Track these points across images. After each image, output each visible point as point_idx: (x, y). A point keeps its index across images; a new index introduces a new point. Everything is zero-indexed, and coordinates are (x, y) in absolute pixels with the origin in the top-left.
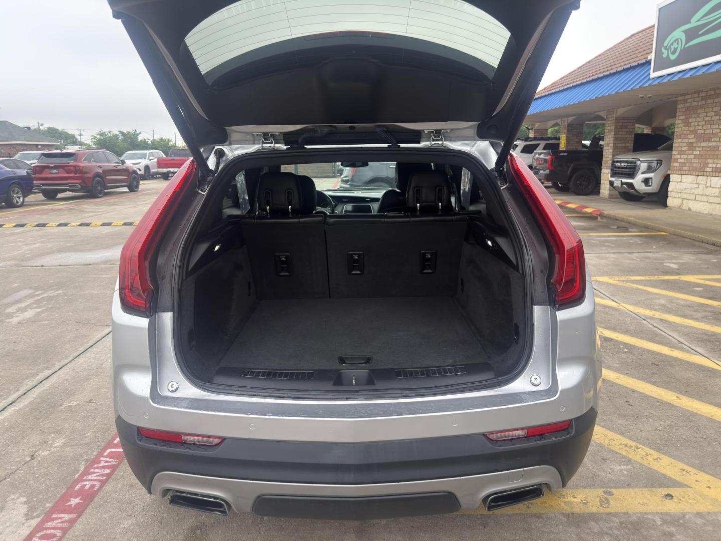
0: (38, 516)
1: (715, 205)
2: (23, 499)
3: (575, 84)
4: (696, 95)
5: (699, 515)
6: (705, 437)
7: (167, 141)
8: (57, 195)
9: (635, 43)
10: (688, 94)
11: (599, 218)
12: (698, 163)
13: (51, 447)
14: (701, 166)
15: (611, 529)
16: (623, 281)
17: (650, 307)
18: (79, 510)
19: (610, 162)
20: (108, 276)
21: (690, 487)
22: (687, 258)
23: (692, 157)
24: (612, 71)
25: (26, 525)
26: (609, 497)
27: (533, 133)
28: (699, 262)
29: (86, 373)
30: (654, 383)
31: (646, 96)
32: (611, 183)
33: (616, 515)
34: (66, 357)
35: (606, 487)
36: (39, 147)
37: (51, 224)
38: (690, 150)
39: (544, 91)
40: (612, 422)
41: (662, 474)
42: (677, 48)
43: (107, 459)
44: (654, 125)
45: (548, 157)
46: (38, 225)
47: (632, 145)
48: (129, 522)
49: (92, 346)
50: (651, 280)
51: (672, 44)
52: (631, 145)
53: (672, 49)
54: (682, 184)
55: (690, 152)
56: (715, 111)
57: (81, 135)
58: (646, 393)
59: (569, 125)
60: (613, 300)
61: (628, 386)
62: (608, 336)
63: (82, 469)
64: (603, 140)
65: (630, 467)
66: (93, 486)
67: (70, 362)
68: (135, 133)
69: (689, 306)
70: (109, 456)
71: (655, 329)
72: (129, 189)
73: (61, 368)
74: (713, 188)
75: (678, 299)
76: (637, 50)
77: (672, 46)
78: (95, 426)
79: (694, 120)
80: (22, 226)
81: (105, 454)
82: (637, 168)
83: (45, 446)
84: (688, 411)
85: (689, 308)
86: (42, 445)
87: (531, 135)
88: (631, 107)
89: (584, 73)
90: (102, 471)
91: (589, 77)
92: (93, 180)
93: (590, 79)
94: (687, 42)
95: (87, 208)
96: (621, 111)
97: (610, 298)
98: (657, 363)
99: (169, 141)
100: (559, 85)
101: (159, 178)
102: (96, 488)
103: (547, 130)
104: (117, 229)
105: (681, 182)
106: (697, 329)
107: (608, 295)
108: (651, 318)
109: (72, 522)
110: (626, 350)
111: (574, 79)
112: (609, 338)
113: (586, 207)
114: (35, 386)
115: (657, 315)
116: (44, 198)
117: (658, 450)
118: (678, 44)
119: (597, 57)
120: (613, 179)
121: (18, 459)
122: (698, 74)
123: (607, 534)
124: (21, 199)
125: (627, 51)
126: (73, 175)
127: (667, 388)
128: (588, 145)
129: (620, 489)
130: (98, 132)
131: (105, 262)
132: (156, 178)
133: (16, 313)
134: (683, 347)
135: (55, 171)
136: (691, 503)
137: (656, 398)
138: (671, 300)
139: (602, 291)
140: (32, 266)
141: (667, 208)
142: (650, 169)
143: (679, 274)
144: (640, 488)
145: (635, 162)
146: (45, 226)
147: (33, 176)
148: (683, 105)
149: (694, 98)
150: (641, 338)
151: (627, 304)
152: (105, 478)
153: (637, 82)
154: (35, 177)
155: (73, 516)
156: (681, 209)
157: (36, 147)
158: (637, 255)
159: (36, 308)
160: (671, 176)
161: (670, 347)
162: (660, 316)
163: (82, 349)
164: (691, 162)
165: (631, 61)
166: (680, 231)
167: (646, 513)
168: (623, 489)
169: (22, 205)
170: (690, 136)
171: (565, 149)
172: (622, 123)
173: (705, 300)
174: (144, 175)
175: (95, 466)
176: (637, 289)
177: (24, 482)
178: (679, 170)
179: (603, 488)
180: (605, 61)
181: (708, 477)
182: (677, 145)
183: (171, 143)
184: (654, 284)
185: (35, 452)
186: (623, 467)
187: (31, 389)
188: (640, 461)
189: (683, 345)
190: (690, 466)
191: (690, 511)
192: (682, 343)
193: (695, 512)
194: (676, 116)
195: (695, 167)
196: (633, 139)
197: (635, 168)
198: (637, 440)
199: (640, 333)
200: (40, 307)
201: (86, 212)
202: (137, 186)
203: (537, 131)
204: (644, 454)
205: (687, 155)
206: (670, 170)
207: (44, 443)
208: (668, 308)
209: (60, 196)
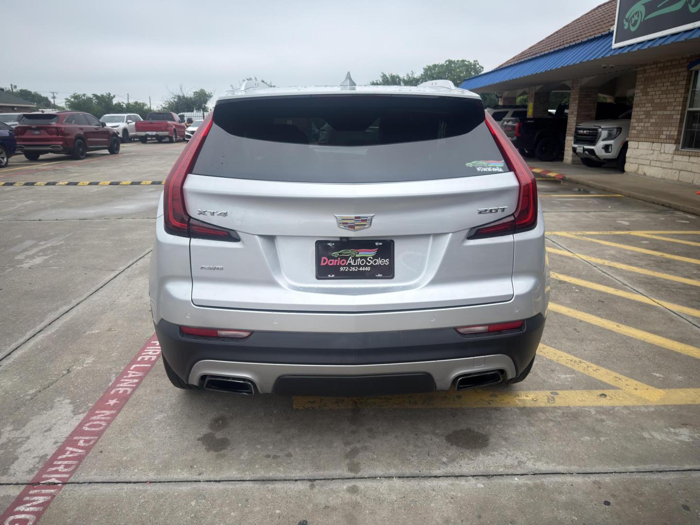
0: (84, 412)
1: (667, 170)
2: (69, 401)
3: (543, 53)
4: (654, 66)
5: (626, 407)
6: (637, 354)
7: (142, 105)
8: (39, 156)
9: (601, 15)
10: (646, 65)
11: (562, 181)
12: (654, 130)
13: (83, 364)
14: (657, 133)
15: (555, 417)
16: (579, 235)
17: (602, 257)
18: (118, 408)
19: (574, 130)
20: (105, 229)
21: (621, 389)
22: (638, 216)
23: (649, 124)
24: (577, 42)
25: (74, 418)
26: (555, 396)
27: (502, 101)
28: (648, 220)
29: (101, 308)
30: (599, 316)
31: (608, 66)
32: (574, 150)
33: (559, 408)
34: (81, 296)
35: (553, 390)
36: (15, 109)
37: (39, 183)
38: (647, 118)
39: (514, 60)
40: (562, 344)
41: (599, 380)
42: (638, 20)
43: (134, 372)
44: (616, 95)
45: (516, 125)
46: (26, 184)
47: (595, 113)
48: (162, 416)
49: (102, 287)
50: (604, 235)
51: (633, 17)
52: (593, 113)
53: (633, 22)
54: (638, 150)
55: (647, 120)
56: (671, 82)
57: (54, 98)
58: (591, 322)
59: (536, 94)
60: (569, 251)
61: (577, 318)
62: (562, 280)
63: (114, 379)
64: (568, 109)
65: (573, 375)
66: (125, 391)
67: (85, 299)
68: (109, 96)
69: (635, 256)
70: (135, 369)
71: (604, 274)
72: (109, 151)
73: (78, 304)
74: (667, 154)
75: (626, 250)
76: (602, 21)
77: (632, 19)
78: (118, 348)
79: (652, 89)
80: (11, 184)
81: (132, 368)
82: (598, 136)
83: (77, 363)
84: (625, 335)
85: (635, 258)
86: (75, 362)
87: (500, 103)
88: (594, 77)
89: (552, 43)
90: (131, 381)
91: (557, 47)
92: (75, 141)
93: (557, 49)
94: (646, 15)
95: (71, 169)
96: (585, 81)
97: (566, 249)
98: (602, 300)
99: (144, 105)
100: (527, 54)
101: (137, 141)
102: (128, 393)
103: (515, 99)
104: (105, 188)
105: (638, 148)
106: (640, 274)
107: (564, 247)
108: (601, 265)
109: (113, 416)
110: (577, 290)
111: (543, 49)
112: (563, 281)
113: (550, 172)
114: (58, 318)
115: (607, 263)
116: (26, 159)
117: (598, 363)
118: (638, 16)
119: (564, 27)
120: (576, 146)
121: (57, 373)
122: (655, 45)
123: (551, 420)
124: (5, 160)
125: (593, 22)
126: (55, 136)
127: (610, 319)
128: (554, 113)
129: (564, 391)
130: (72, 95)
131: (100, 217)
132: (134, 141)
133: (25, 260)
134: (626, 289)
135: (37, 132)
136: (620, 400)
137: (599, 327)
138: (620, 251)
139: (559, 244)
140: (30, 220)
141: (624, 173)
142: (610, 137)
143: (629, 230)
144: (580, 390)
145: (597, 130)
146: (33, 185)
147: (15, 137)
148: (641, 76)
149: (653, 68)
150: (591, 281)
151: (581, 254)
152: (134, 385)
153: (600, 53)
154: (17, 138)
155: (113, 412)
156: (637, 174)
157: (12, 109)
158: (593, 213)
159: (42, 255)
160: (629, 143)
161: (616, 288)
162: (609, 263)
163: (94, 289)
164: (648, 130)
165: (596, 32)
166: (634, 193)
167: (583, 407)
168: (566, 391)
169: (6, 166)
170: (647, 105)
171: (532, 117)
172: (586, 92)
173: (650, 251)
174: (123, 138)
175: (125, 377)
176: (591, 242)
177: (65, 389)
178: (636, 137)
179: (551, 390)
180: (572, 31)
181: (636, 382)
182: (636, 113)
183: (146, 108)
184: (606, 238)
185: (70, 368)
186: (567, 376)
187: (55, 321)
188: (582, 371)
189: (627, 287)
190: (622, 374)
191: (619, 405)
192: (626, 285)
193: (623, 405)
194: (635, 86)
195: (651, 135)
196: (596, 107)
197: (596, 135)
198: (581, 357)
199: (590, 278)
200: (46, 255)
201: (71, 172)
202: (118, 149)
203: (506, 99)
204: (586, 367)
205: (644, 123)
206: (628, 137)
207: (76, 361)
208: (617, 257)
209: (42, 157)
